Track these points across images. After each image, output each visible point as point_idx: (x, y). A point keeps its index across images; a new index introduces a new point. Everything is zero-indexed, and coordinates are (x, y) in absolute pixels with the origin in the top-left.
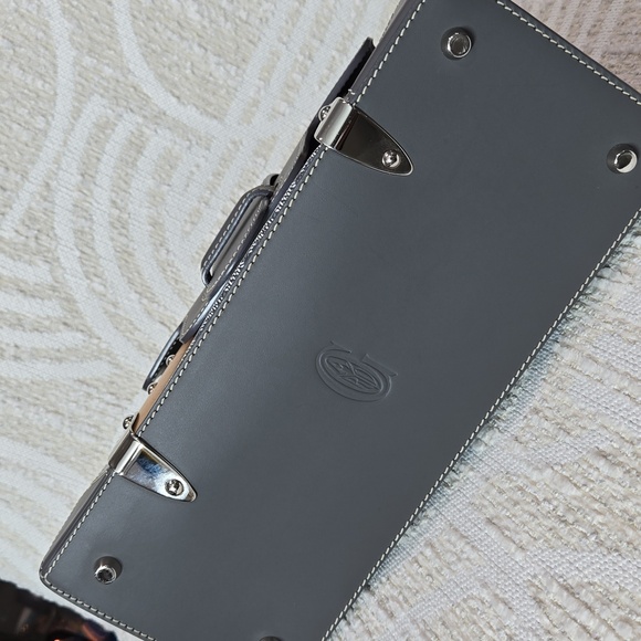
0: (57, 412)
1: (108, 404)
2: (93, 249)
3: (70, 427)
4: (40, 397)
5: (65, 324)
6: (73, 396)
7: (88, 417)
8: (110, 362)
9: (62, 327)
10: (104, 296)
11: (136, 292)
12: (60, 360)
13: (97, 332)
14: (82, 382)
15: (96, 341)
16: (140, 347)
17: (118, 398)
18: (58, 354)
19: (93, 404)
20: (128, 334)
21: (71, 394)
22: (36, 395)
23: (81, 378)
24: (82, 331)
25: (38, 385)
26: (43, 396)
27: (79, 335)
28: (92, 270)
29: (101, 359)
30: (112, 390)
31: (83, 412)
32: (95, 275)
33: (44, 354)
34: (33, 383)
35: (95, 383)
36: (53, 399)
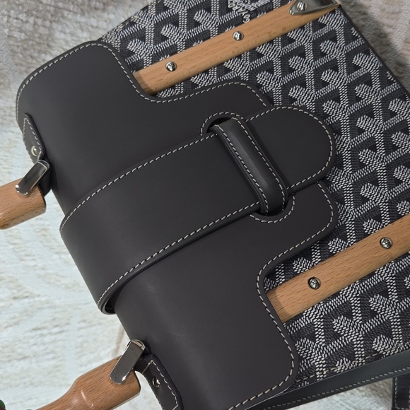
0: (25, 358)
1: (56, 334)
2: (20, 238)
3: (37, 362)
4: (11, 354)
5: (15, 298)
6: (32, 341)
7: (46, 349)
8: (50, 307)
9: (13, 302)
10: (36, 266)
11: (56, 253)
12: (16, 324)
13: (37, 292)
14: (36, 329)
15: (37, 299)
16: (67, 287)
17: (61, 327)
18: (15, 320)
19: (47, 339)
20: (58, 283)
21: (31, 340)
22: (8, 354)
23: (34, 327)
24: (27, 297)
25: (7, 347)
26: (13, 352)
27: (26, 300)
28: (23, 253)
29: (43, 308)
30: (56, 324)
31: (42, 348)
32: (27, 255)
33: (5, 325)
34: (3, 347)
35: (44, 325)
36: (20, 351)
